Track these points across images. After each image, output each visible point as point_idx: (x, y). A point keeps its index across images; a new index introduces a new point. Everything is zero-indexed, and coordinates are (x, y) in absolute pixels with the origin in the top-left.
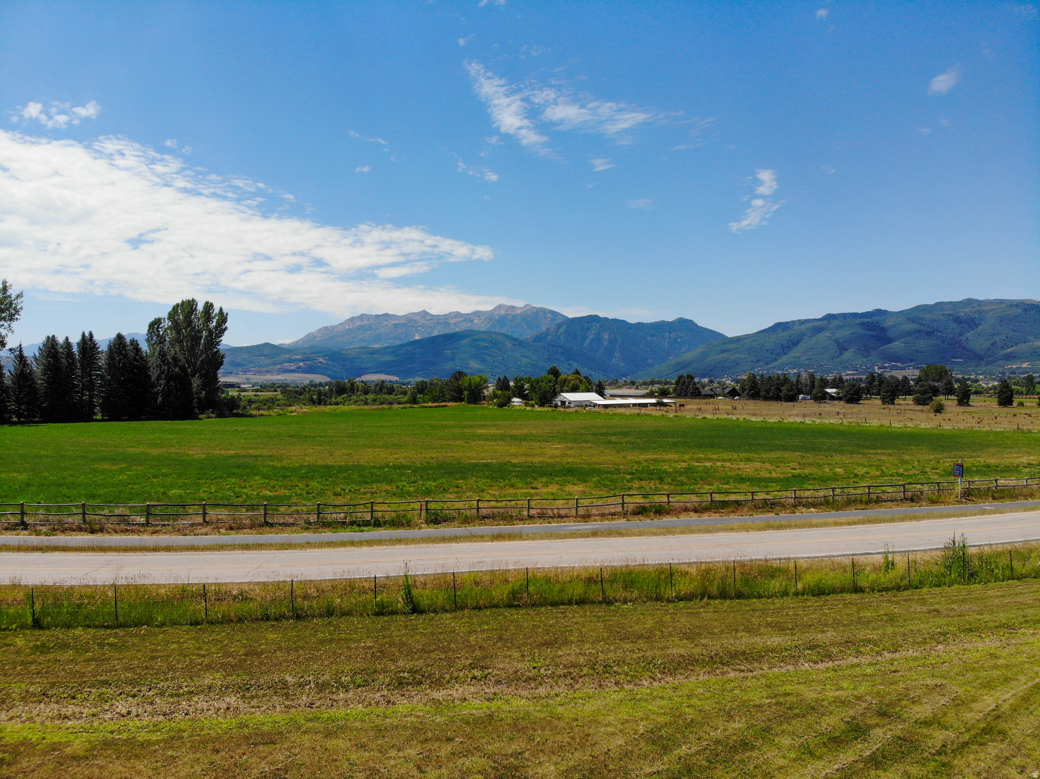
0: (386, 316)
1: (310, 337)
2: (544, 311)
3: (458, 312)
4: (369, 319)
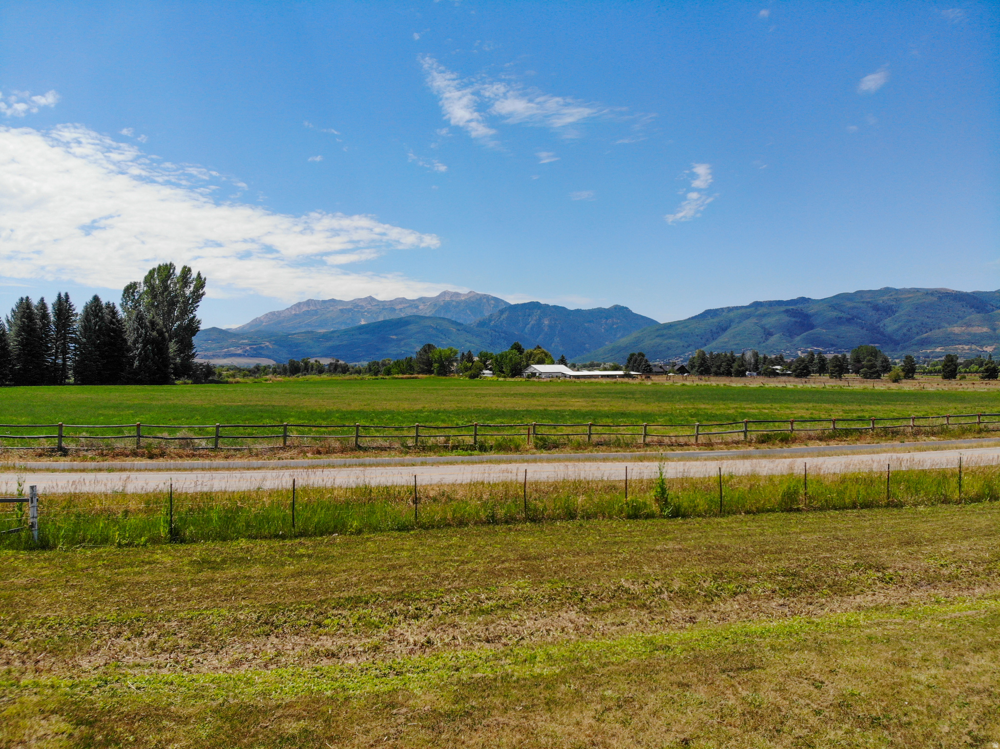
0: (333, 301)
1: (256, 322)
2: (488, 298)
3: (404, 298)
4: (315, 304)
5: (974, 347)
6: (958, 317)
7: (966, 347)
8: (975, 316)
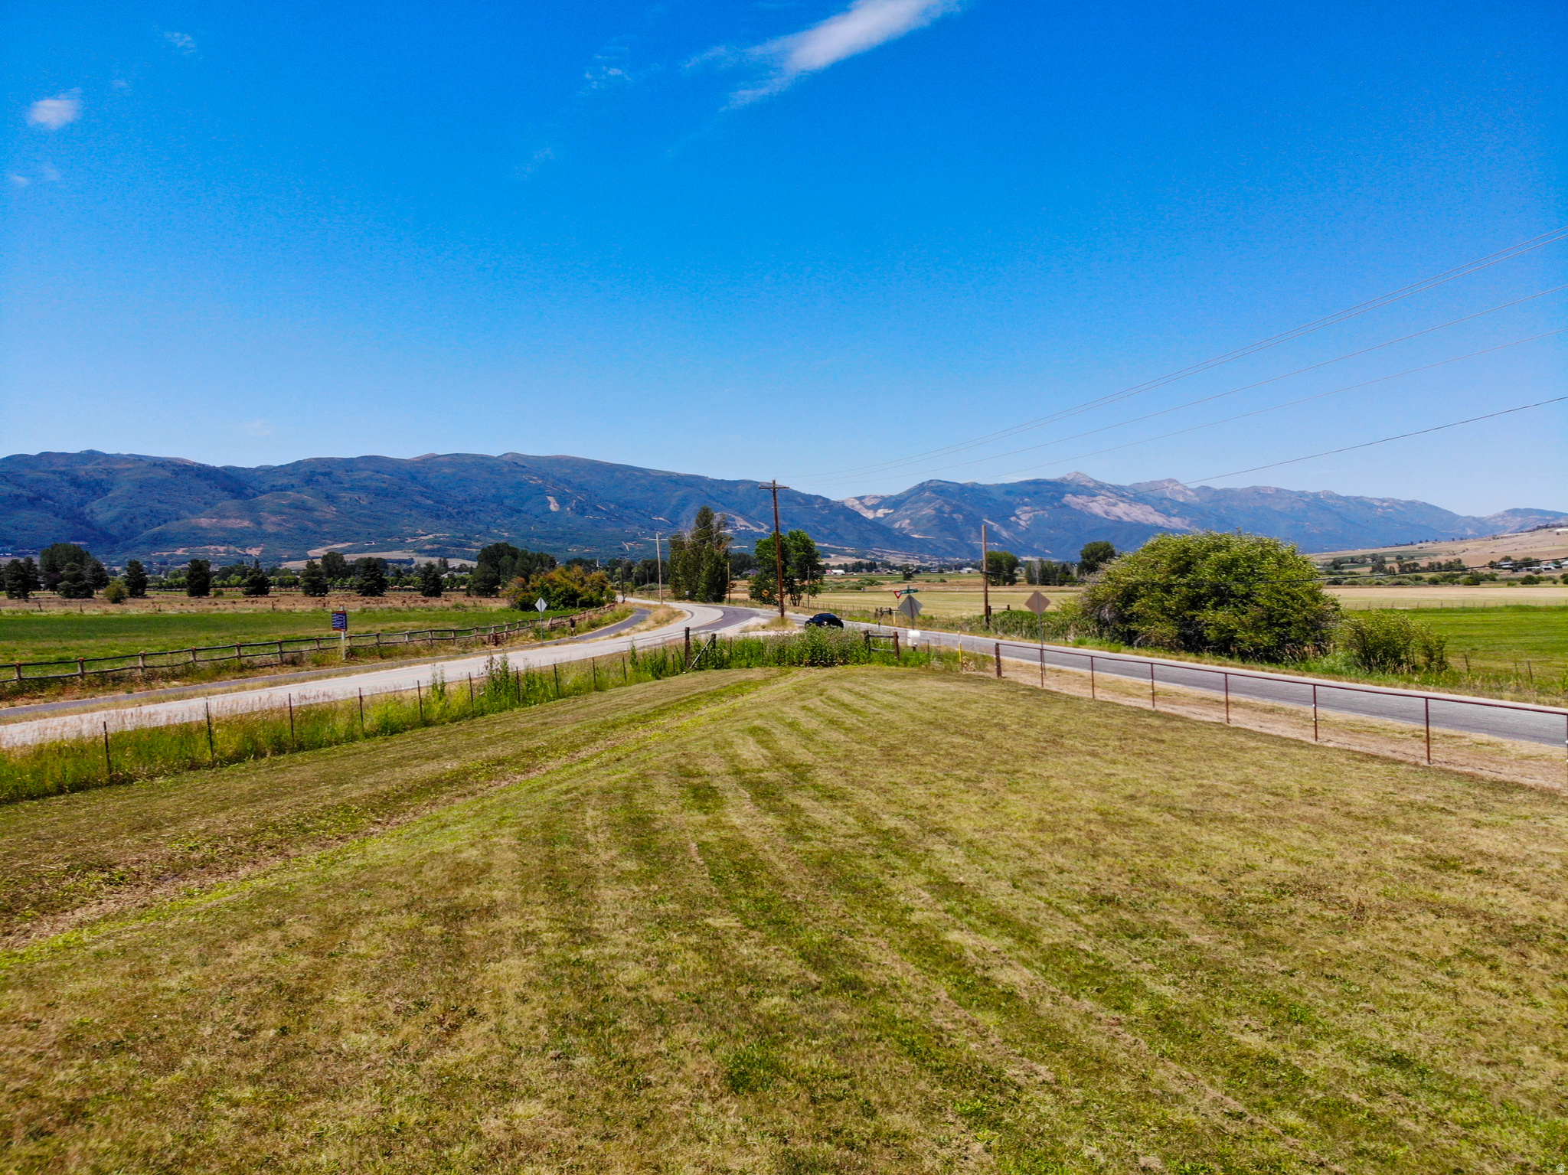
5: (232, 548)
6: (206, 504)
7: (221, 549)
8: (231, 504)
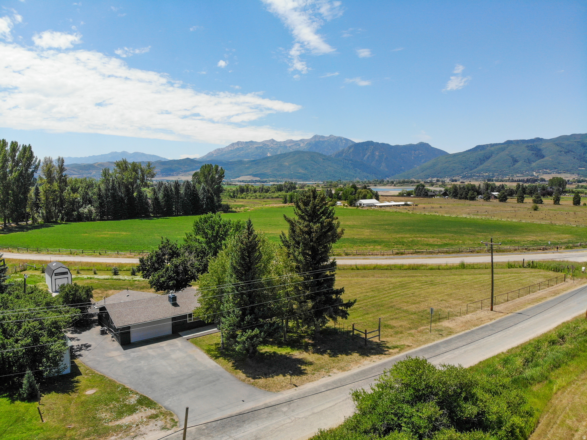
0: (252, 142)
1: (210, 155)
2: (340, 139)
3: (292, 140)
4: (242, 144)
